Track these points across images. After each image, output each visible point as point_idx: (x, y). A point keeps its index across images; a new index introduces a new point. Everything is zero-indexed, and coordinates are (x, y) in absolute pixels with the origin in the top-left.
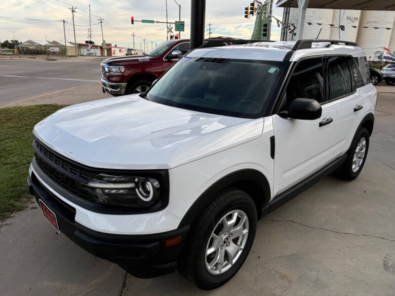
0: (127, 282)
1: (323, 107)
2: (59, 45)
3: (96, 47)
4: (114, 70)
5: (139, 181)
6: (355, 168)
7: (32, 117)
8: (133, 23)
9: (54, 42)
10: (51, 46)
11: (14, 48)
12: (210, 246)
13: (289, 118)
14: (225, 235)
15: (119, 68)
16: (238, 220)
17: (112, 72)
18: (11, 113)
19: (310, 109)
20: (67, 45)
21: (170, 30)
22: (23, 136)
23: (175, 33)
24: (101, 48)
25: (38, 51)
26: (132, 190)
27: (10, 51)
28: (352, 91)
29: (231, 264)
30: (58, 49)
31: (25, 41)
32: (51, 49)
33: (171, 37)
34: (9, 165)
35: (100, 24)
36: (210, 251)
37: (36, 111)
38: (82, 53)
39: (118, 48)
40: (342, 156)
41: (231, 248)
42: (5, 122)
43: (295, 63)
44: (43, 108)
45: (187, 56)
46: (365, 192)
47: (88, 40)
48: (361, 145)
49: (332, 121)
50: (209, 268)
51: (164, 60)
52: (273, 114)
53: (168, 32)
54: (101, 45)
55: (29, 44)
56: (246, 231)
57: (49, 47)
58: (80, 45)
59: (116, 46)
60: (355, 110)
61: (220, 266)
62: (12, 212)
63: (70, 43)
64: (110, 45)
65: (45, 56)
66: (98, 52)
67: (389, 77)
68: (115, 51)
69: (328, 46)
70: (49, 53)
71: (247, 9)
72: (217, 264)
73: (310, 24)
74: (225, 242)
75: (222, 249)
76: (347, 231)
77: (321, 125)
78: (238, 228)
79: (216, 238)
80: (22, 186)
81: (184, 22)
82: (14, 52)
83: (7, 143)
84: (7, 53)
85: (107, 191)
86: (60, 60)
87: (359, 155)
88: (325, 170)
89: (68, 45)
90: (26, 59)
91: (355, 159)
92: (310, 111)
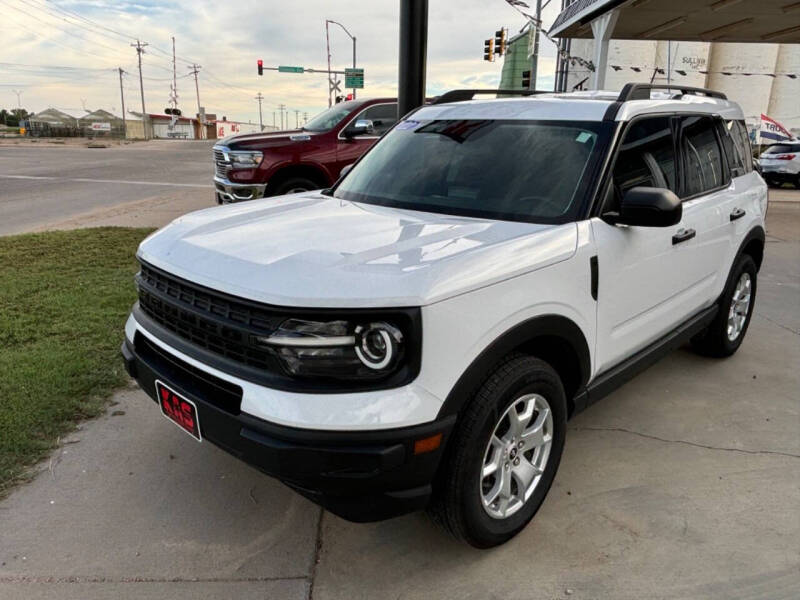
0: (324, 539)
1: (686, 205)
2: (110, 117)
3: (186, 121)
4: (241, 158)
5: (362, 332)
6: (732, 332)
7: (84, 250)
8: (260, 73)
9: (101, 112)
10: (94, 121)
11: (18, 125)
12: (488, 461)
13: (620, 225)
14: (512, 442)
15: (252, 155)
16: (535, 415)
17: (238, 162)
18: (42, 243)
19: (662, 207)
20: (126, 118)
21: (335, 87)
22: (75, 285)
23: (345, 92)
24: (196, 123)
25: (68, 129)
26: (349, 348)
27: (9, 131)
28: (724, 182)
29: (523, 500)
30: (108, 125)
31: (41, 111)
32: (94, 127)
33: (338, 100)
34: (57, 336)
35: (193, 75)
36: (487, 470)
37: (90, 238)
38: (157, 133)
39: (229, 122)
40: (708, 309)
41: (523, 469)
42: (33, 260)
43: (625, 123)
44: (104, 234)
45: (410, 119)
46: (755, 377)
47: (172, 106)
48: (742, 288)
49: (693, 235)
50: (486, 503)
51: (339, 138)
52: (592, 215)
53: (331, 90)
54: (195, 117)
55: (51, 117)
56: (548, 438)
57: (91, 121)
58: (154, 119)
59: (224, 119)
60: (733, 218)
61: (504, 503)
62: (77, 420)
63: (133, 113)
64: (214, 117)
65: (85, 140)
66: (190, 130)
67: (775, 173)
68: (222, 128)
69: (678, 97)
70: (91, 135)
71: (488, 43)
72: (497, 499)
73: (617, 68)
74: (512, 457)
75: (506, 469)
76: (731, 446)
77: (676, 241)
78: (536, 430)
79: (500, 445)
80: (89, 374)
81: (362, 71)
82: (18, 132)
83: (46, 296)
84: (6, 135)
85: (301, 353)
86: (115, 147)
87: (739, 309)
88: (680, 331)
89: (129, 117)
90: (44, 144)
91: (732, 315)
92: (661, 211)
